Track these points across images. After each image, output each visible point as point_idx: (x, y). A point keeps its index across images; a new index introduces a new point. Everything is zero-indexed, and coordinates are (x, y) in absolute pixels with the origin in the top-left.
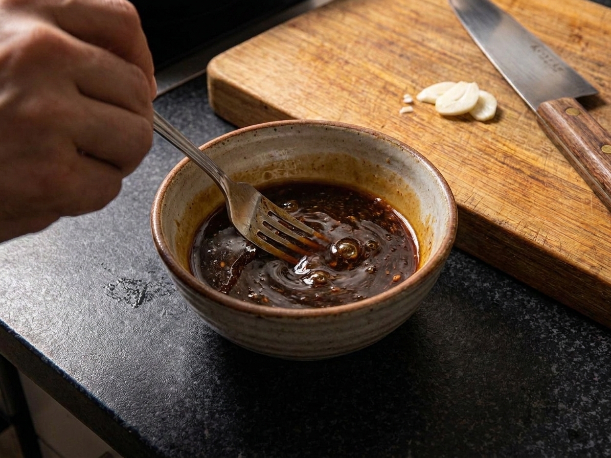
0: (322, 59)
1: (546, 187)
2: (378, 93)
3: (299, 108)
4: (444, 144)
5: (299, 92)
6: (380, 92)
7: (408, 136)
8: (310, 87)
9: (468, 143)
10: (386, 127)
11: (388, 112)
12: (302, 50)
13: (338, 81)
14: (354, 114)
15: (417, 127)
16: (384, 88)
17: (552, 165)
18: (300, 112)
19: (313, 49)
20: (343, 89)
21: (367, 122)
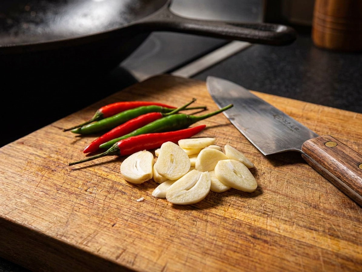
0: (49, 168)
1: (271, 245)
2: (106, 194)
3: (25, 216)
4: (182, 236)
5: (24, 201)
6: (109, 192)
7: (141, 232)
8: (37, 194)
9: (206, 232)
10: (117, 225)
11: (118, 211)
12: (29, 162)
13: (65, 185)
14: (83, 216)
15: (150, 222)
16: (112, 188)
17: (274, 225)
18: (25, 220)
19: (39, 161)
20: (71, 193)
21: (96, 223)
